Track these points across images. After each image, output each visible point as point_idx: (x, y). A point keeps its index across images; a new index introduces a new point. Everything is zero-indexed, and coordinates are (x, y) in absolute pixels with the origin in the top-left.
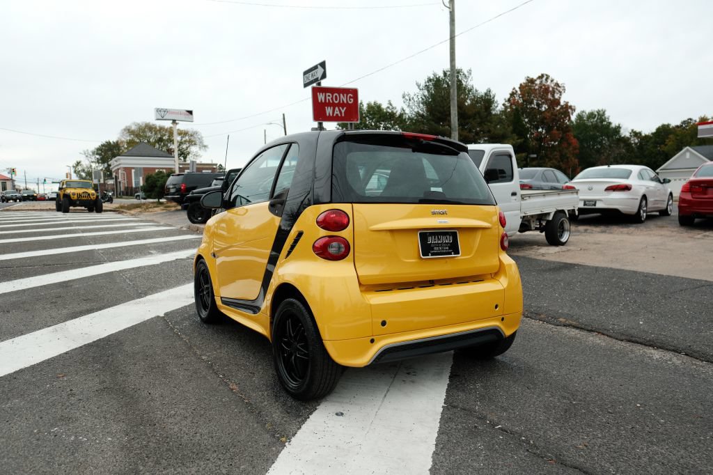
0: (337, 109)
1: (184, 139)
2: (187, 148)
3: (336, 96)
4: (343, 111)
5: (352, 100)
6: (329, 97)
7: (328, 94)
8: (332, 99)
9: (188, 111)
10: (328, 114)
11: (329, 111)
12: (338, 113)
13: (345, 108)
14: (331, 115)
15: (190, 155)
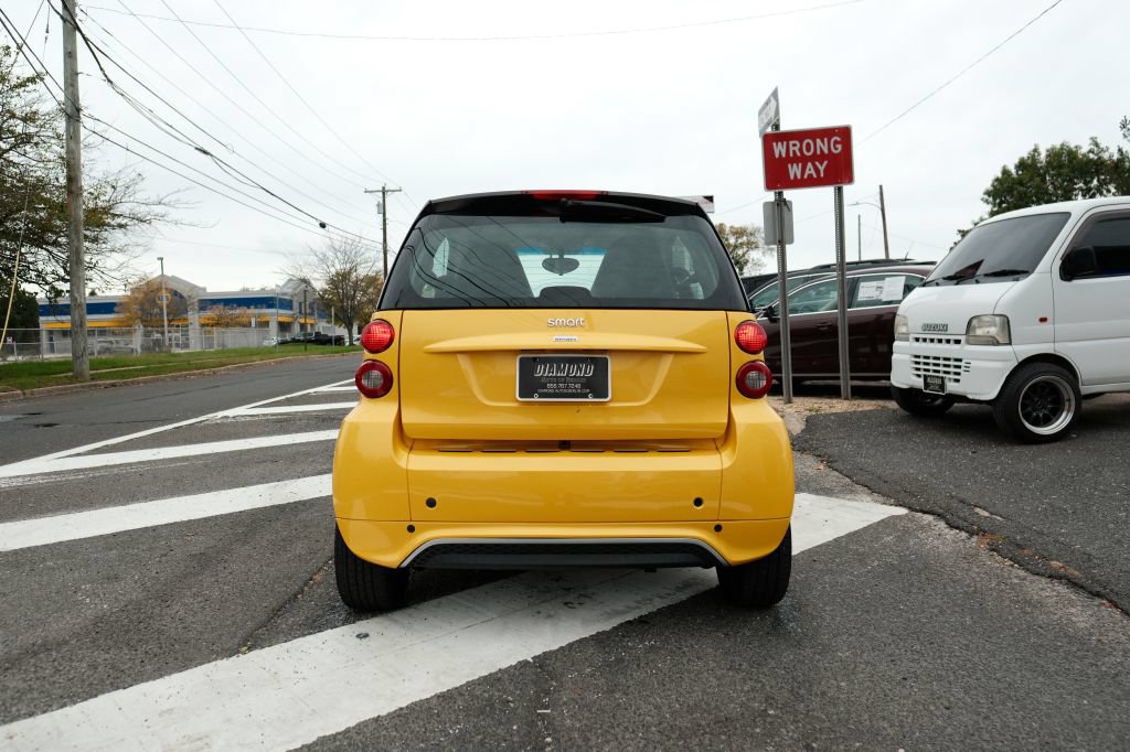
0: (810, 165)
1: (740, 241)
2: (744, 255)
3: (808, 144)
4: (822, 168)
5: (839, 147)
6: (794, 146)
7: (791, 143)
8: (801, 150)
9: (707, 198)
10: (792, 177)
11: (794, 171)
12: (813, 172)
13: (826, 163)
14: (799, 177)
15: (749, 265)
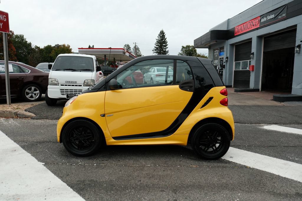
5: (5, 19)
13: (2, 23)
